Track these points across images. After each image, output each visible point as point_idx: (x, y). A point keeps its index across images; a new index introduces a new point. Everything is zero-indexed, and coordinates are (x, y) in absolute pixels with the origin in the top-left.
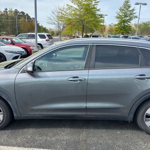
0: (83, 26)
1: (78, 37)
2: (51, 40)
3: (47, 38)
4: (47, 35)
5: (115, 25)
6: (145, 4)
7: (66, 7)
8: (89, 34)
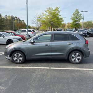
0: (52, 25)
1: (49, 31)
2: (34, 33)
3: (32, 32)
4: (32, 30)
5: (71, 23)
6: (87, 12)
7: (42, 14)
8: (55, 29)
